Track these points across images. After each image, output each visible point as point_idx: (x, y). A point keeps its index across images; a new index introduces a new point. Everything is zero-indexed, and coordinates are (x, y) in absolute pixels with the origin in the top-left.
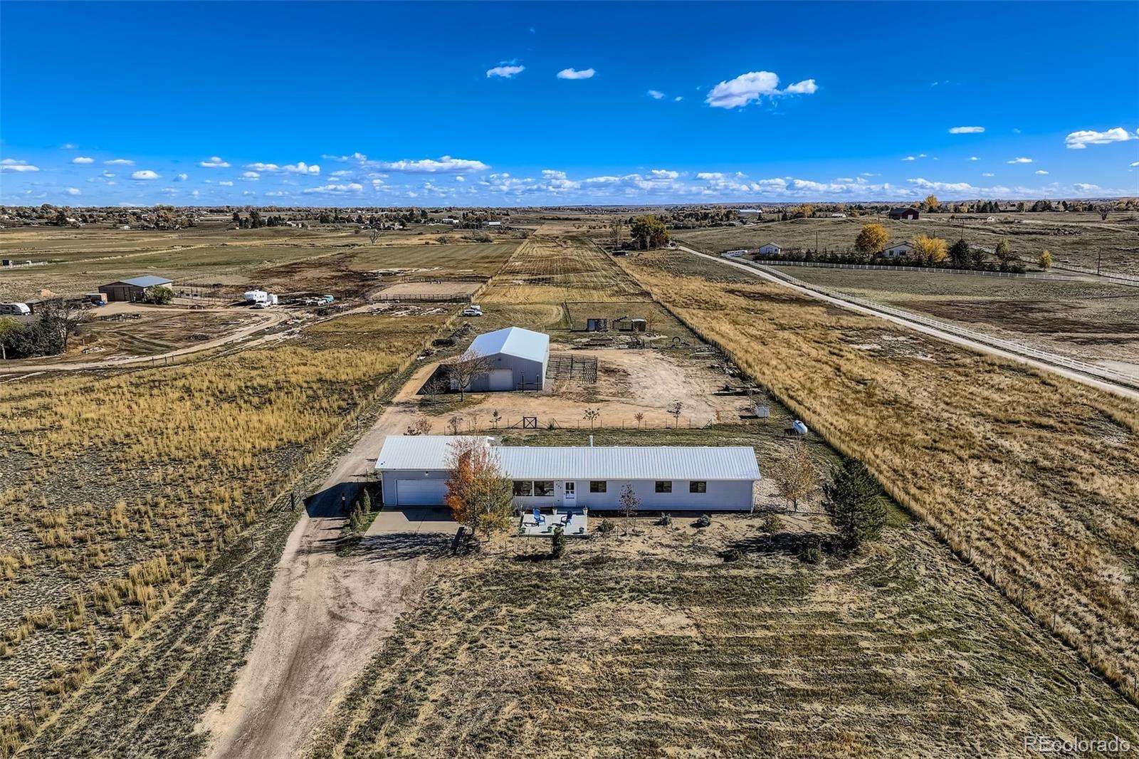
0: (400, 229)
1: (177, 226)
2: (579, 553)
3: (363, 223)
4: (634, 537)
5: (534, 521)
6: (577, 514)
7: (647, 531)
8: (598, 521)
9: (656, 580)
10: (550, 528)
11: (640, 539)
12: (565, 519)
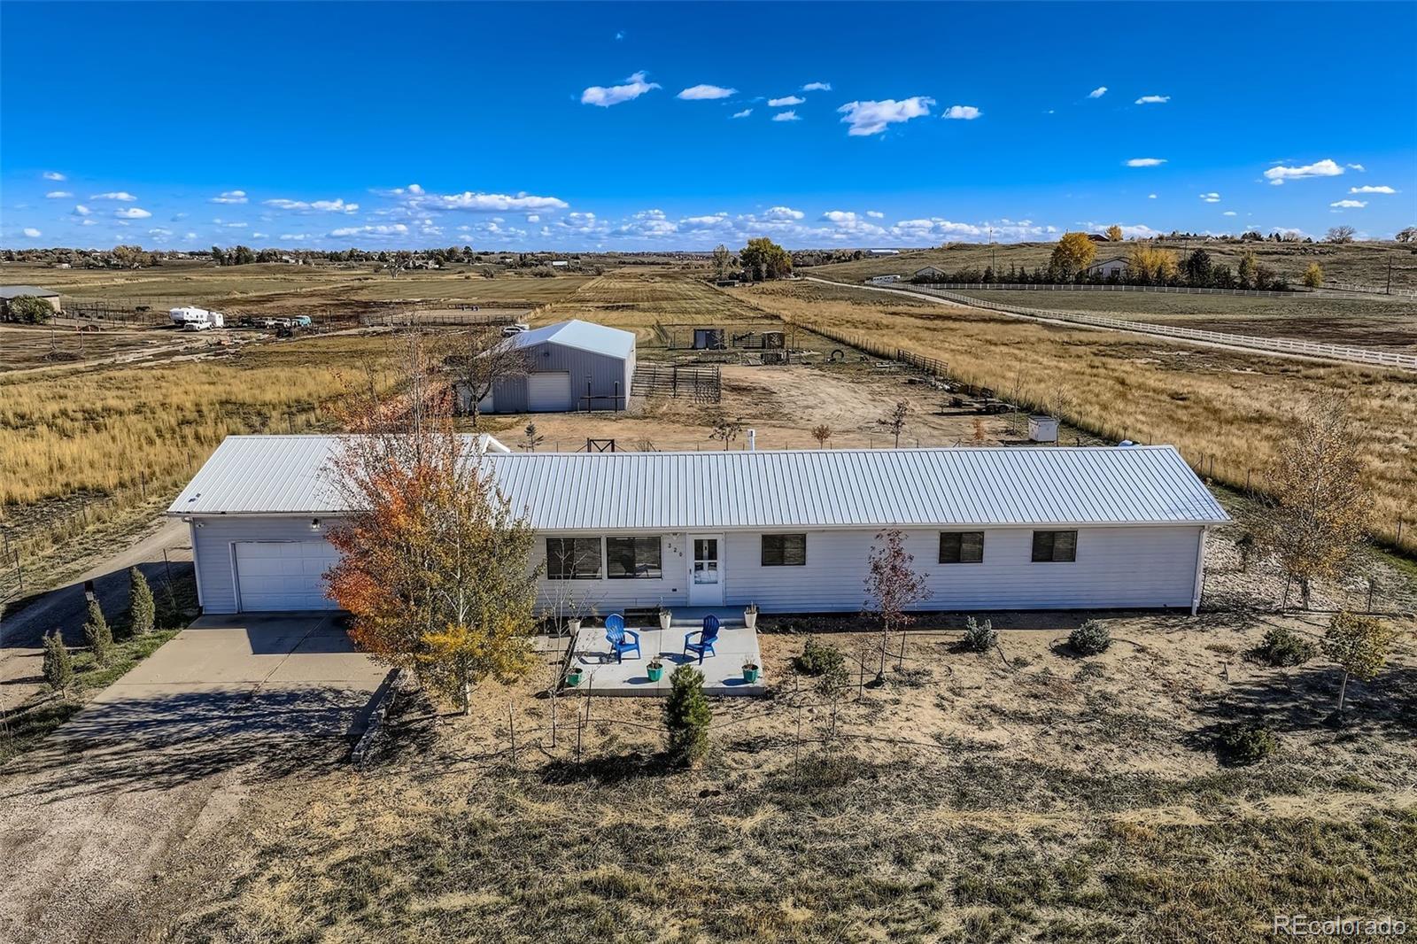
0: (436, 269)
1: (136, 264)
2: (750, 746)
3: (386, 261)
4: (907, 689)
5: (606, 647)
6: (729, 626)
7: (937, 672)
8: (792, 645)
9: (1031, 846)
10: (654, 667)
11: (927, 698)
12: (695, 640)
